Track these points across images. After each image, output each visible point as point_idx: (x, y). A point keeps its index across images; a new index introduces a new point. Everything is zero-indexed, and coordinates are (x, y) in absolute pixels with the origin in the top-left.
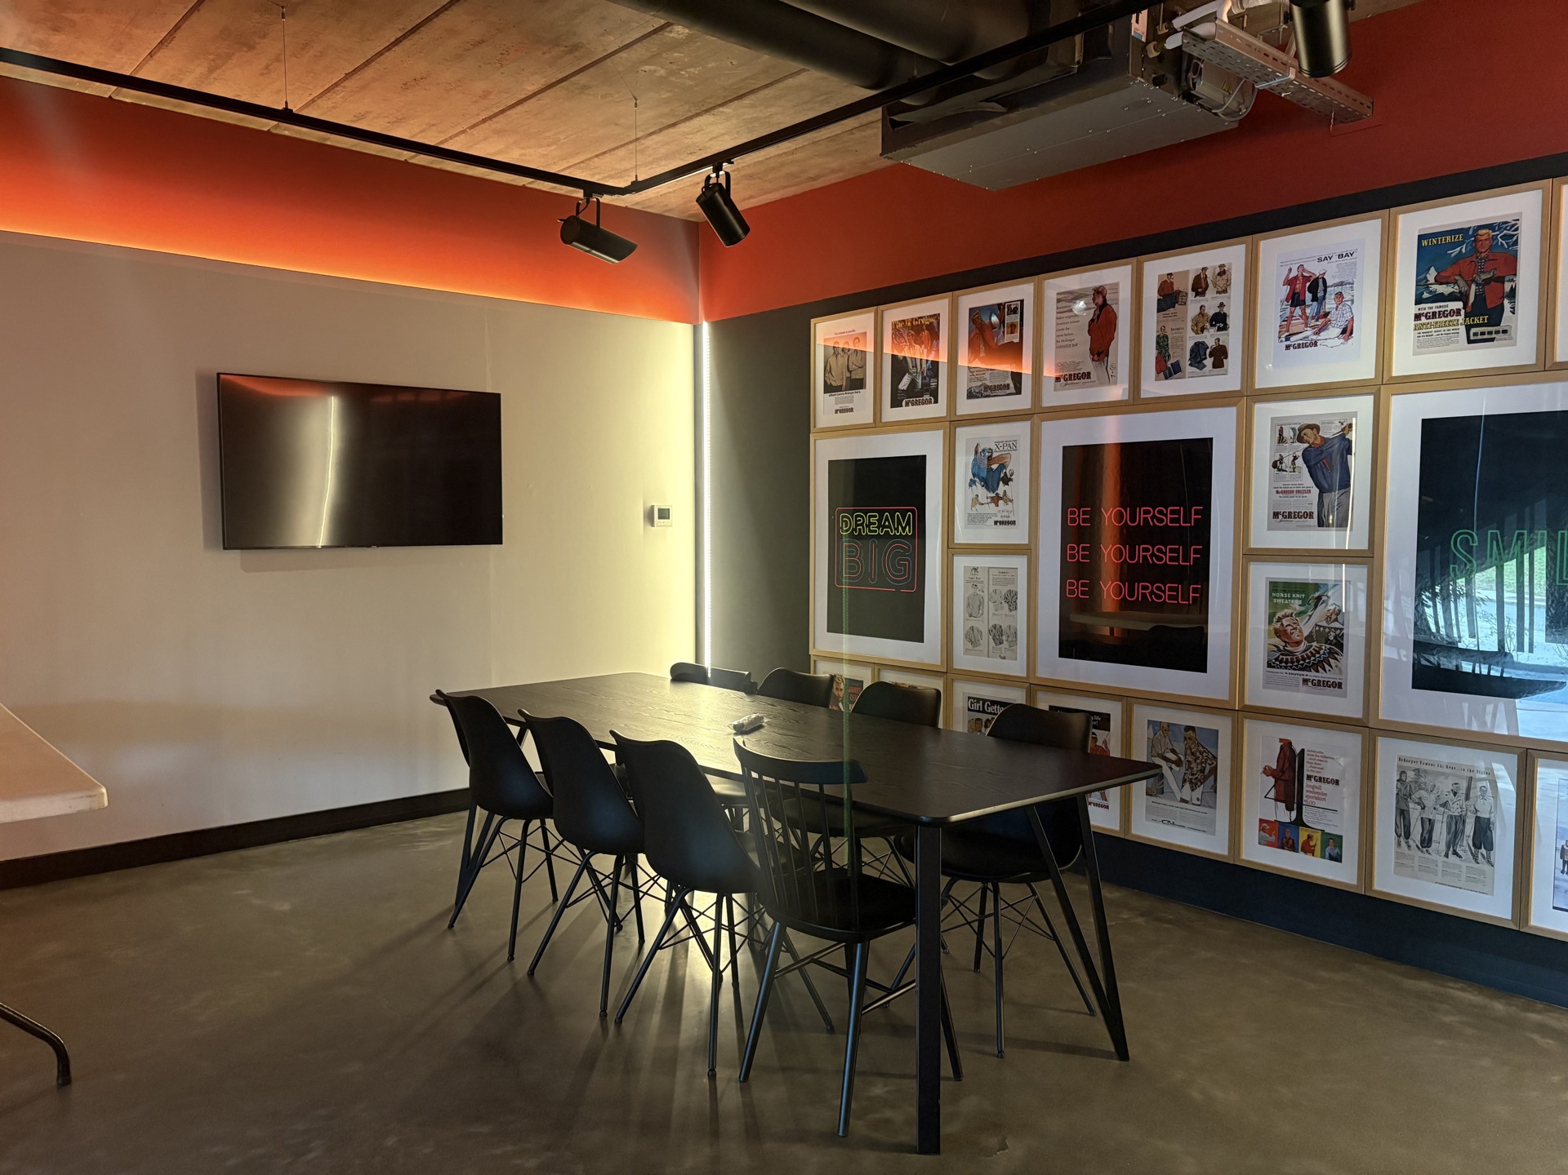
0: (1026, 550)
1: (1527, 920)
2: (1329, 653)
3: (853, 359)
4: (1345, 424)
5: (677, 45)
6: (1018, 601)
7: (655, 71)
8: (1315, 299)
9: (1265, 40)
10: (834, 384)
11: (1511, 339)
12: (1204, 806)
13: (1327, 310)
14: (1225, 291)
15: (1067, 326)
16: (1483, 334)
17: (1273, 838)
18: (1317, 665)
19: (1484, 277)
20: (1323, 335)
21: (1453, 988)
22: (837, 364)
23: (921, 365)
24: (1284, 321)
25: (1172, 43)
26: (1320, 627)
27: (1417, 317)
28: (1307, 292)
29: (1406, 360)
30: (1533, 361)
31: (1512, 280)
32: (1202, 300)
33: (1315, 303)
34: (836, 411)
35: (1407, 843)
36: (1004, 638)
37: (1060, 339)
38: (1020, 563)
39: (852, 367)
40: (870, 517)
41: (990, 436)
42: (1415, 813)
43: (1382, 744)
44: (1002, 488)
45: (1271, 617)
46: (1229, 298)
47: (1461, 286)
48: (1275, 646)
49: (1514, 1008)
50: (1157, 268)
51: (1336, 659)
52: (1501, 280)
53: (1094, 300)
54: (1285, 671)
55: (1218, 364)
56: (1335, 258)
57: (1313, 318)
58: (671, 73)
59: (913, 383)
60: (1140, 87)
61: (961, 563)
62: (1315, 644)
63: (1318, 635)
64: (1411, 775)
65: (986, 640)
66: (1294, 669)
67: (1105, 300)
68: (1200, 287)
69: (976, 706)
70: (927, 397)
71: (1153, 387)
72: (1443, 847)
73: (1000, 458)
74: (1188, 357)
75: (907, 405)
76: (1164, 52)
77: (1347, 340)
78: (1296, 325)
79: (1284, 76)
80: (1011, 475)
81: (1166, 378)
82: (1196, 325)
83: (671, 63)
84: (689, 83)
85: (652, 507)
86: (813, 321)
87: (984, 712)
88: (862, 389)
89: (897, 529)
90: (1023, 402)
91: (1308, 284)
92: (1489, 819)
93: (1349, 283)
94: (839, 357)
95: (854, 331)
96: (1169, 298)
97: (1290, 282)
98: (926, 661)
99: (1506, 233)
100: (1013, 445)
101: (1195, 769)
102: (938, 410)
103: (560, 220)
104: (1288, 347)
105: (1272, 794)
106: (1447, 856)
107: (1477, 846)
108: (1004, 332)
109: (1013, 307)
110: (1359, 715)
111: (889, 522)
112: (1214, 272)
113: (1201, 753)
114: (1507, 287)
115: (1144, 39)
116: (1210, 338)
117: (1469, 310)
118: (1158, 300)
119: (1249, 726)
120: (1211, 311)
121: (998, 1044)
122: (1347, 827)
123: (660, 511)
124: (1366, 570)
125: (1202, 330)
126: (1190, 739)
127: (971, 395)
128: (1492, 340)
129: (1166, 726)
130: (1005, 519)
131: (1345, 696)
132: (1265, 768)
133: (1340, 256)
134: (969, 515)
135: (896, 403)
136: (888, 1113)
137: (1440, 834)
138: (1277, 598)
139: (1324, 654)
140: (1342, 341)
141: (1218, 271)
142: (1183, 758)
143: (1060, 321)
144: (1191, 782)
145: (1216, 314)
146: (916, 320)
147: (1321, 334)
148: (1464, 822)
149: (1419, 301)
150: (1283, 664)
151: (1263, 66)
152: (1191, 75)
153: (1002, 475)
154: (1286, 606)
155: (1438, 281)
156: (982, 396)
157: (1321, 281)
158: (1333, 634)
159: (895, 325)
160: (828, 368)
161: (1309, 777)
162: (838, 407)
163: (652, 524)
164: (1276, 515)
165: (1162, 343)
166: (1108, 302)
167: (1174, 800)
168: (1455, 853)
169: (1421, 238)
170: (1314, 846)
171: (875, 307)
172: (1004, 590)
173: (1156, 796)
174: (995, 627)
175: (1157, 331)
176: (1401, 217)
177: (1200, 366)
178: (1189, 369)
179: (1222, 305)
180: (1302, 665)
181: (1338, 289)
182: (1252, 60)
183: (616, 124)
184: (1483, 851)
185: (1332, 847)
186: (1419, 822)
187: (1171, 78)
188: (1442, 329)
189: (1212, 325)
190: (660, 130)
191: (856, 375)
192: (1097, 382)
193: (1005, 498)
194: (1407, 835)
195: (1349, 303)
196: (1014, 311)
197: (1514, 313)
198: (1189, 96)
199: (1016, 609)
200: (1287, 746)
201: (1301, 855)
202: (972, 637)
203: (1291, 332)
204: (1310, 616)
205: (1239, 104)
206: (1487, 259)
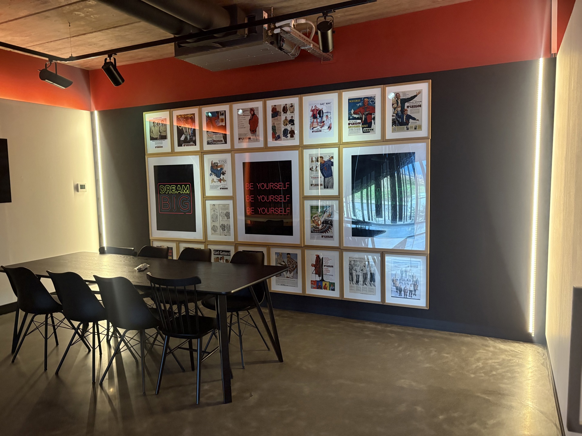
0: (233, 198)
1: (385, 301)
2: (329, 227)
3: (161, 128)
4: (330, 157)
5: (91, 6)
6: (230, 216)
7: (80, 14)
8: (320, 117)
9: (303, 34)
10: (154, 137)
11: (374, 132)
12: (294, 278)
13: (324, 121)
14: (293, 112)
15: (242, 121)
16: (367, 130)
17: (315, 286)
18: (326, 231)
19: (366, 113)
20: (323, 128)
21: (367, 324)
22: (155, 130)
23: (189, 131)
24: (311, 123)
25: (277, 31)
26: (326, 219)
27: (349, 124)
28: (318, 115)
29: (346, 138)
30: (380, 139)
31: (374, 114)
32: (286, 115)
33: (320, 118)
34: (156, 147)
35: (352, 283)
36: (226, 228)
37: (239, 125)
38: (230, 202)
39: (161, 131)
40: (172, 187)
41: (216, 158)
42: (354, 273)
43: (345, 254)
44: (222, 176)
45: (312, 217)
46: (294, 115)
47: (360, 115)
48: (313, 226)
49: (383, 327)
50: (271, 103)
51: (331, 229)
52: (371, 114)
53: (250, 112)
54: (316, 233)
55: (292, 136)
56: (325, 104)
57: (320, 123)
58: (87, 16)
59: (186, 138)
60: (267, 45)
61: (209, 203)
62: (324, 225)
63: (325, 222)
64: (353, 262)
65: (219, 230)
66: (319, 233)
67: (254, 113)
68: (285, 110)
69: (217, 253)
70: (192, 143)
71: (272, 143)
72: (362, 283)
73: (221, 166)
74: (282, 133)
75: (184, 146)
76: (273, 34)
77: (330, 130)
78: (315, 124)
79: (309, 46)
80: (225, 172)
81: (276, 140)
82: (285, 123)
83: (87, 12)
84: (93, 20)
85: (77, 185)
86: (144, 113)
87: (219, 254)
88: (166, 139)
89: (183, 191)
90: (227, 146)
91: (318, 112)
92: (374, 273)
93: (330, 112)
94: (156, 127)
95: (161, 118)
96: (275, 113)
97: (313, 111)
98: (197, 239)
99: (372, 99)
100: (225, 161)
101: (291, 267)
102: (197, 148)
103: (39, 70)
104: (313, 132)
105: (314, 272)
106: (363, 285)
107: (371, 281)
108: (219, 122)
109: (222, 113)
110: (338, 245)
111: (180, 189)
112: (289, 106)
113: (292, 261)
114: (373, 116)
115: (267, 29)
116: (289, 127)
117: (363, 123)
118: (272, 114)
119: (307, 252)
120: (289, 119)
121: (242, 365)
122: (336, 280)
123: (81, 185)
124: (338, 201)
125: (286, 125)
126: (289, 257)
127: (208, 143)
128: (369, 132)
129: (281, 254)
130: (224, 187)
131: (334, 240)
132: (312, 264)
133: (327, 104)
134: (211, 186)
135: (180, 145)
136: (211, 394)
137: (361, 279)
138: (313, 211)
139: (327, 227)
140: (328, 130)
141: (290, 105)
142: (287, 264)
143: (239, 119)
144: (290, 271)
145: (290, 120)
146: (186, 115)
147: (322, 128)
148: (367, 275)
149: (349, 119)
150: (316, 232)
151: (304, 42)
152: (281, 42)
153: (222, 172)
154: (316, 213)
155: (354, 113)
156: (213, 144)
157: (321, 111)
158: (329, 221)
159: (177, 116)
160: (151, 131)
161: (325, 266)
162: (156, 146)
163: (78, 191)
164: (312, 185)
165: (274, 128)
166: (255, 113)
167: (284, 277)
168: (365, 284)
169: (349, 100)
170: (327, 287)
171: (169, 110)
172: (225, 212)
173: (279, 277)
174: (222, 225)
175: (272, 124)
176: (343, 93)
177: (286, 137)
178: (283, 138)
179: (292, 117)
180: (321, 231)
181: (326, 114)
182: (301, 41)
183: (59, 32)
184: (373, 282)
185: (332, 287)
186: (355, 276)
187: (275, 42)
188: (356, 128)
189: (289, 123)
190: (78, 36)
191: (163, 134)
192: (253, 141)
193: (223, 180)
194: (352, 281)
195: (330, 119)
196: (223, 114)
197: (375, 124)
198: (281, 48)
199: (229, 218)
200: (318, 257)
201: (323, 290)
202: (214, 229)
203: (314, 127)
204: (323, 216)
205: (295, 52)
206: (367, 108)
